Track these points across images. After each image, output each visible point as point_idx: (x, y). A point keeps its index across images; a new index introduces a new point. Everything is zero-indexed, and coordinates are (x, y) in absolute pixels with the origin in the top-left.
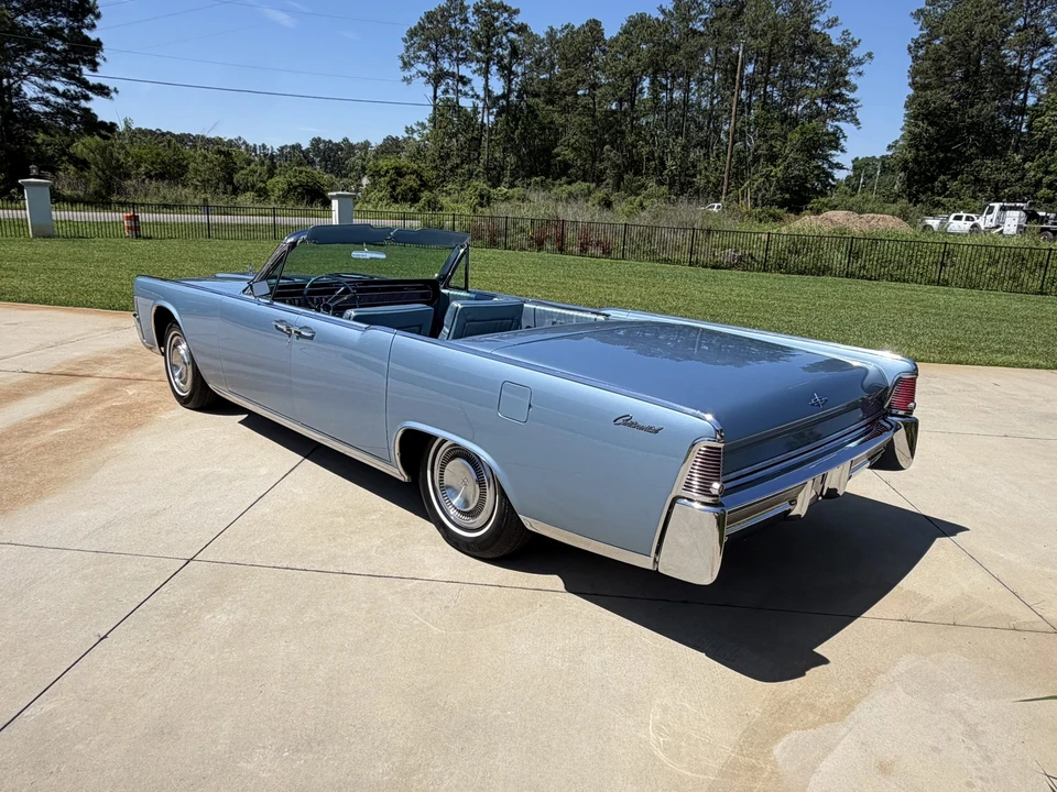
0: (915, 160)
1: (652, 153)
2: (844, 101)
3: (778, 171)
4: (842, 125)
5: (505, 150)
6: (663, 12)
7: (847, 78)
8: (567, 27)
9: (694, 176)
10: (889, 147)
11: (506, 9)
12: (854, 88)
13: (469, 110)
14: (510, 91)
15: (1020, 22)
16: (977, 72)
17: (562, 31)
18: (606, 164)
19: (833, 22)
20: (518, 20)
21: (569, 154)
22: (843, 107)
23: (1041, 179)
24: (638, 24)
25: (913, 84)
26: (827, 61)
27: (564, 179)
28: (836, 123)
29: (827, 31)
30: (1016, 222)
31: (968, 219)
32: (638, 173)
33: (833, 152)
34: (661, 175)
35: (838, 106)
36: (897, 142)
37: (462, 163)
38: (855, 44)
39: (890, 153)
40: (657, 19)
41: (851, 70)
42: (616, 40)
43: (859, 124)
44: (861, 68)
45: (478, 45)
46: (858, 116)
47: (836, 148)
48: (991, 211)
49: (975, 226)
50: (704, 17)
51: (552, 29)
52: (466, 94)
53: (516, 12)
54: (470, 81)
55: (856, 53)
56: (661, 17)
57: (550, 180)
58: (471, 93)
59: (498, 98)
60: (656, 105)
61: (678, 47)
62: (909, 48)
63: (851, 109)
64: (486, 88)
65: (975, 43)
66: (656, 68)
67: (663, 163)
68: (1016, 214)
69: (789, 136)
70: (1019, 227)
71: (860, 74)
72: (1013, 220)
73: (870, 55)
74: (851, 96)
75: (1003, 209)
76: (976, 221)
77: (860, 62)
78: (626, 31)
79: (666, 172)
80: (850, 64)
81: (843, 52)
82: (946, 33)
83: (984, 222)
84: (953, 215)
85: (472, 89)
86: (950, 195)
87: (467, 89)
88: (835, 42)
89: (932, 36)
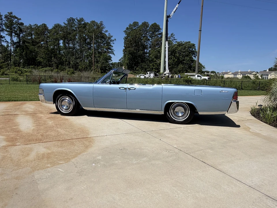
0: (129, 63)
1: (66, 60)
2: (111, 49)
3: (99, 65)
4: (111, 55)
5: (20, 58)
6: (65, 24)
7: (111, 44)
8: (35, 25)
9: (78, 66)
10: (119, 60)
11: (16, 18)
12: (112, 47)
13: (5, 46)
14: (20, 41)
15: (143, 35)
16: (138, 45)
17: (34, 26)
18: (53, 63)
19: (107, 31)
20: (20, 21)
21: (42, 60)
22: (110, 51)
23: (153, 68)
24: (57, 26)
25: (125, 47)
26: (105, 40)
27: (41, 66)
28: (109, 54)
29: (105, 33)
30: (153, 76)
31: (143, 75)
32: (62, 65)
33: (110, 61)
34: (69, 66)
35: (109, 50)
36: (121, 59)
37: (5, 61)
38: (112, 37)
39: (120, 62)
40: (64, 26)
41: (111, 42)
42: (52, 30)
43: (114, 55)
44: (114, 42)
45: (7, 27)
46: (114, 53)
47: (110, 60)
48: (148, 74)
49: (145, 77)
50: (76, 26)
51: (30, 25)
52: (3, 41)
53: (20, 19)
54: (4, 37)
55: (112, 39)
56: (65, 26)
57: (36, 67)
58: (5, 41)
59: (16, 43)
60: (65, 48)
61: (70, 33)
62: (124, 38)
63: (112, 51)
64: (11, 39)
65: (137, 39)
66: (64, 38)
67: (69, 63)
68: (153, 74)
69: (101, 57)
70: (154, 77)
71: (114, 43)
72: (152, 75)
73: (115, 39)
74: (112, 48)
75: (150, 73)
76: (145, 76)
77: (113, 41)
78: (54, 28)
79: (71, 65)
80: (111, 41)
81: (109, 38)
82: (131, 36)
83: (147, 76)
84: (140, 75)
85: (5, 40)
86: (137, 71)
87: (3, 39)
88: (107, 36)
89: (128, 36)
